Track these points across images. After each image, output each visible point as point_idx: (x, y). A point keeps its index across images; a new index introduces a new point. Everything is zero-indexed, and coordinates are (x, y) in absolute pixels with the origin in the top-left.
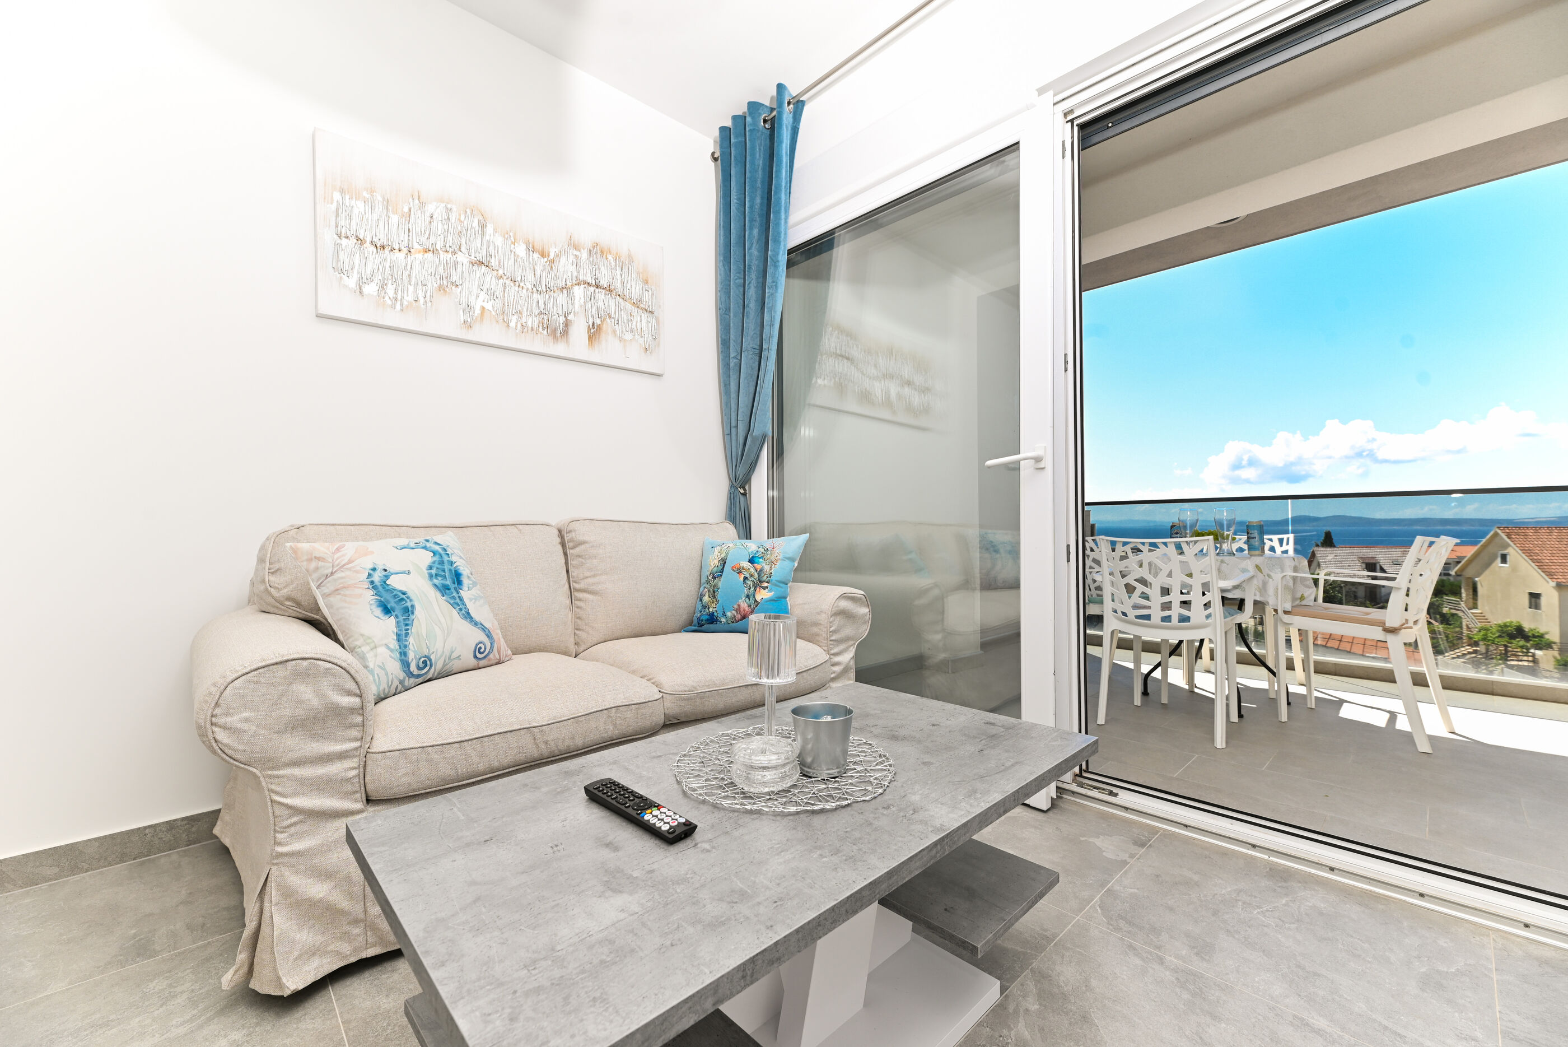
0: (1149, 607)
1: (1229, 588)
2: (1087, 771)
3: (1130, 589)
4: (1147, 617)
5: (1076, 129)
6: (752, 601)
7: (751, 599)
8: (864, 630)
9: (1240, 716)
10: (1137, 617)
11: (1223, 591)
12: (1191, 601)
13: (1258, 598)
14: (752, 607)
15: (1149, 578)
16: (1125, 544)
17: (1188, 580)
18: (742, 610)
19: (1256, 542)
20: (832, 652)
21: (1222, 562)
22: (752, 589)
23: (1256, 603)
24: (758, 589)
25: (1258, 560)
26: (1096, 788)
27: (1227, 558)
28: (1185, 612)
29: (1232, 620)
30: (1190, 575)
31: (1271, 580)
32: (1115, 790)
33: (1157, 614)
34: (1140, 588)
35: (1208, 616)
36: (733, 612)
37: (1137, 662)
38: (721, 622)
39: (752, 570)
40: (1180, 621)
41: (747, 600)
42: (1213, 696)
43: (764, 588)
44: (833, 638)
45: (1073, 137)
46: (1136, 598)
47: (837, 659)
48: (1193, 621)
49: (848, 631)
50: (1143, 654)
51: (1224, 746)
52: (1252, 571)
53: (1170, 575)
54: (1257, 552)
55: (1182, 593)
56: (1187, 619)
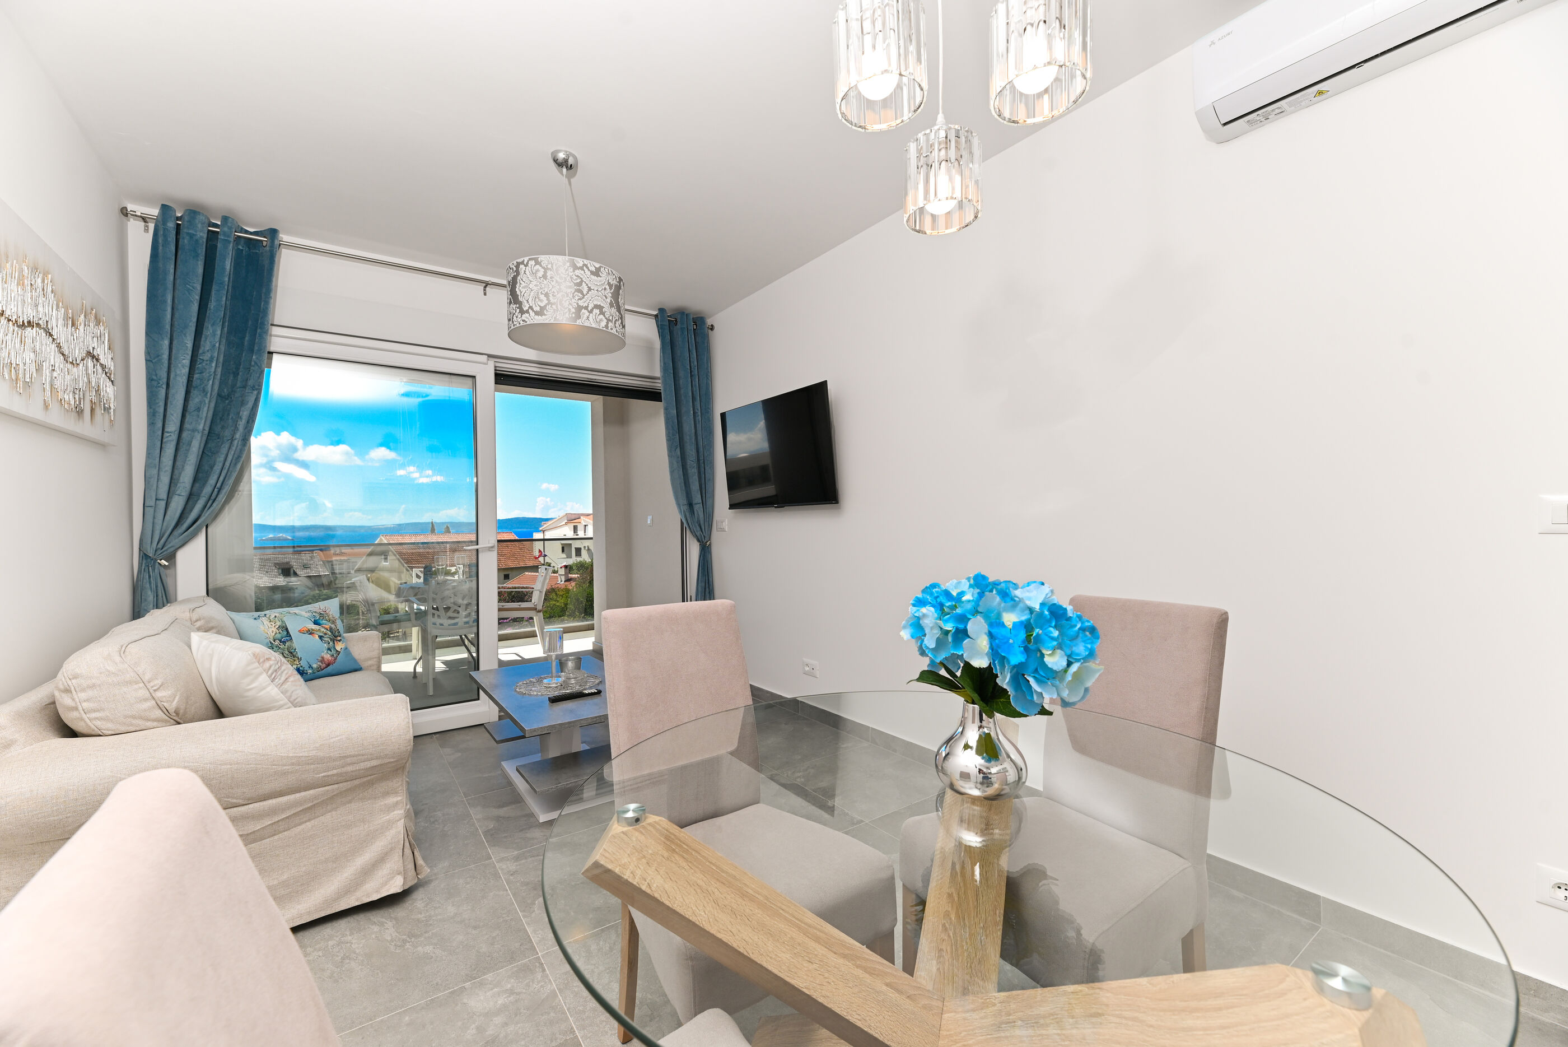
6: (333, 652)
7: (332, 650)
14: (335, 656)
18: (326, 660)
22: (331, 643)
24: (336, 643)
36: (319, 663)
38: (307, 673)
39: (323, 630)
41: (329, 652)
43: (340, 641)
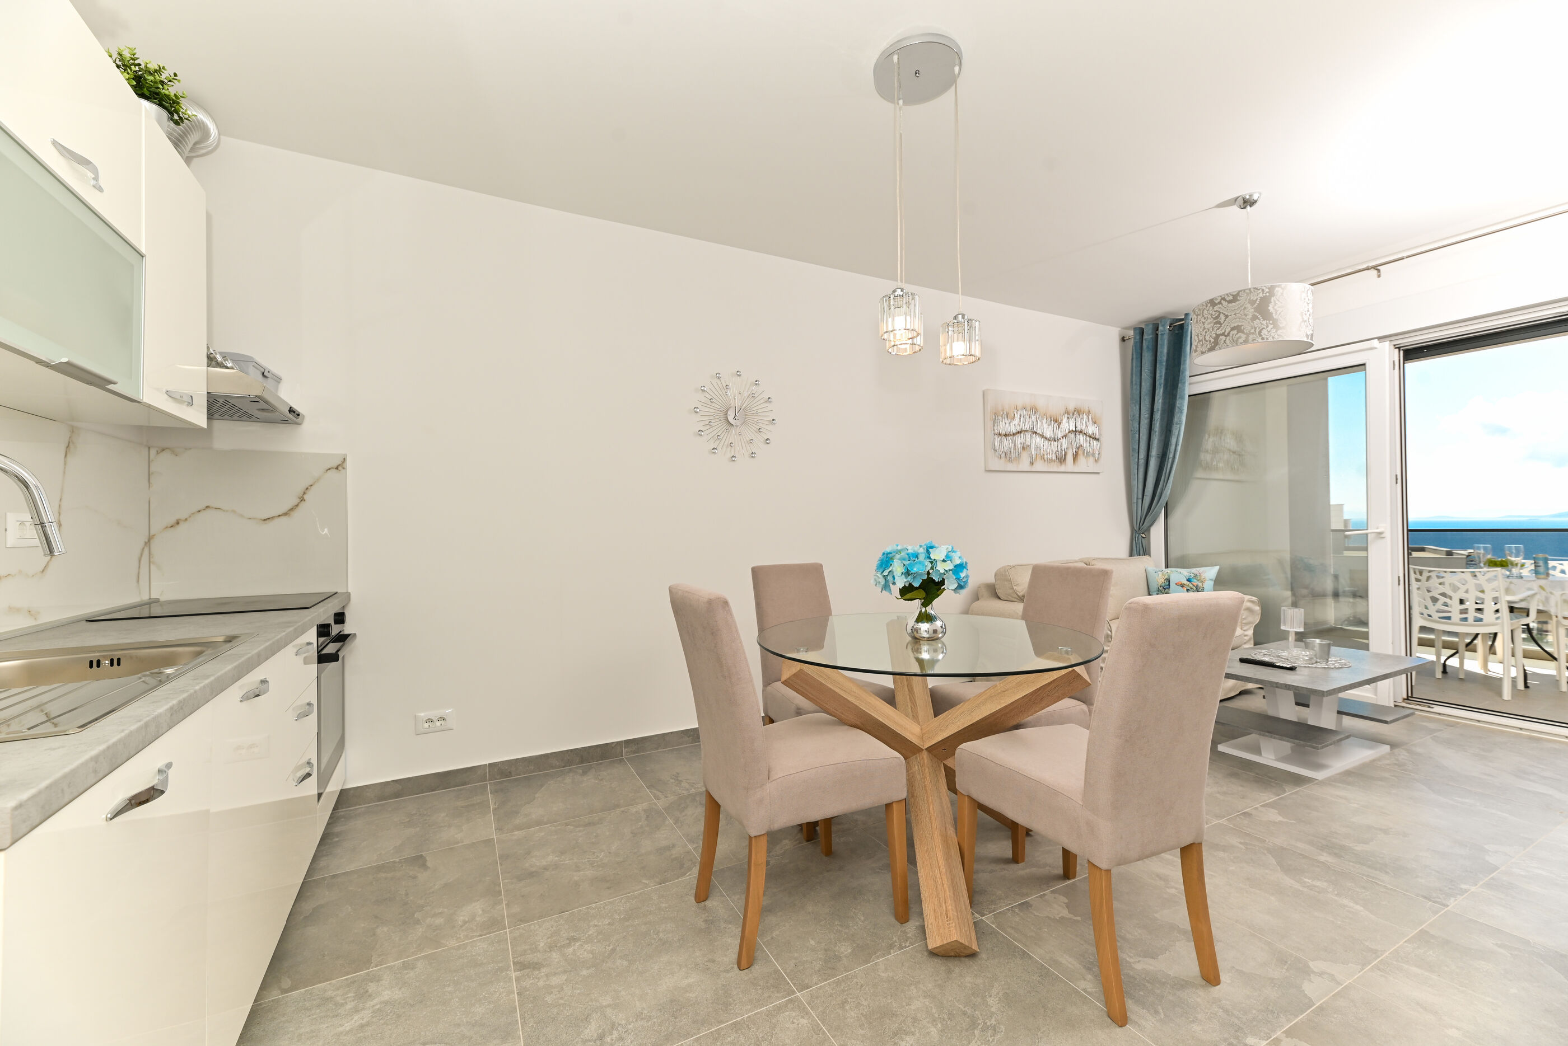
0: (1450, 612)
1: (1517, 601)
2: (1412, 697)
3: (1435, 600)
4: (1449, 618)
5: (1402, 352)
8: (1257, 619)
9: (1526, 686)
10: (1440, 618)
11: (1509, 602)
12: (1483, 609)
13: (1541, 608)
15: (1449, 593)
16: (1430, 571)
17: (1481, 595)
19: (1541, 569)
20: (1244, 629)
21: (1511, 583)
23: (1539, 612)
25: (1542, 582)
26: (1418, 705)
27: (1515, 581)
28: (1479, 615)
29: (1518, 622)
30: (1483, 592)
31: (1552, 596)
32: (1431, 706)
33: (1456, 616)
34: (1442, 599)
35: (1497, 618)
37: (1438, 656)
39: (1192, 586)
40: (1475, 621)
42: (1502, 676)
44: (1244, 622)
45: (1399, 357)
46: (1439, 605)
47: (1246, 633)
48: (1485, 621)
49: (1250, 619)
50: (1443, 650)
51: (1510, 699)
52: (1536, 589)
53: (1467, 592)
54: (1543, 576)
55: (1477, 603)
56: (1481, 620)
